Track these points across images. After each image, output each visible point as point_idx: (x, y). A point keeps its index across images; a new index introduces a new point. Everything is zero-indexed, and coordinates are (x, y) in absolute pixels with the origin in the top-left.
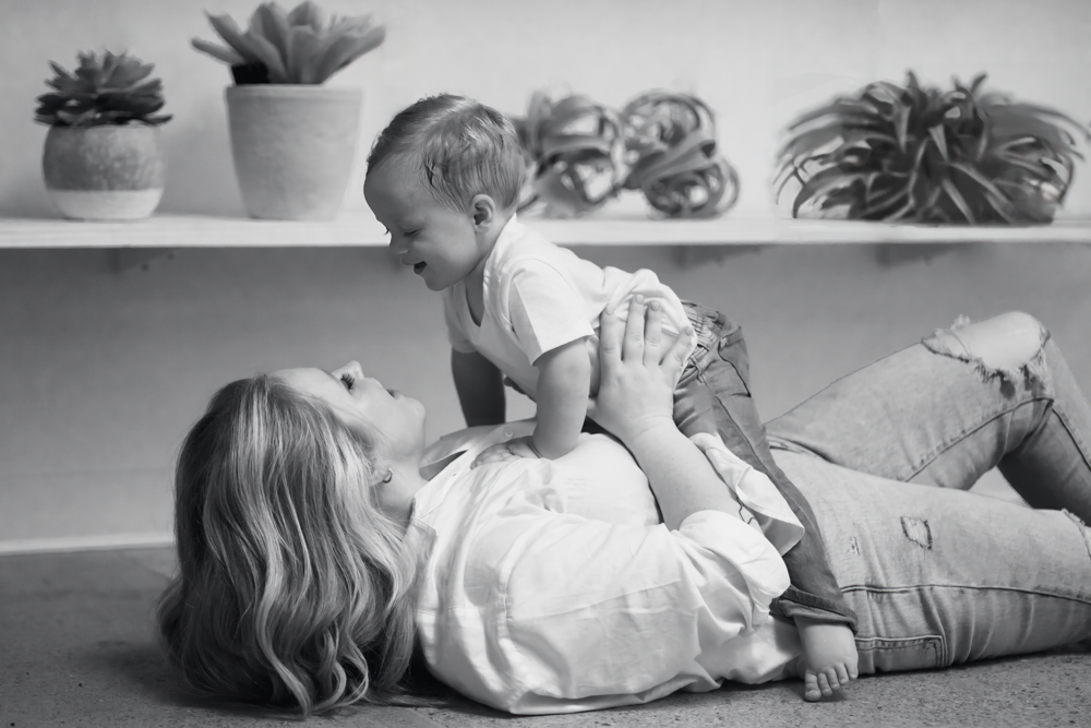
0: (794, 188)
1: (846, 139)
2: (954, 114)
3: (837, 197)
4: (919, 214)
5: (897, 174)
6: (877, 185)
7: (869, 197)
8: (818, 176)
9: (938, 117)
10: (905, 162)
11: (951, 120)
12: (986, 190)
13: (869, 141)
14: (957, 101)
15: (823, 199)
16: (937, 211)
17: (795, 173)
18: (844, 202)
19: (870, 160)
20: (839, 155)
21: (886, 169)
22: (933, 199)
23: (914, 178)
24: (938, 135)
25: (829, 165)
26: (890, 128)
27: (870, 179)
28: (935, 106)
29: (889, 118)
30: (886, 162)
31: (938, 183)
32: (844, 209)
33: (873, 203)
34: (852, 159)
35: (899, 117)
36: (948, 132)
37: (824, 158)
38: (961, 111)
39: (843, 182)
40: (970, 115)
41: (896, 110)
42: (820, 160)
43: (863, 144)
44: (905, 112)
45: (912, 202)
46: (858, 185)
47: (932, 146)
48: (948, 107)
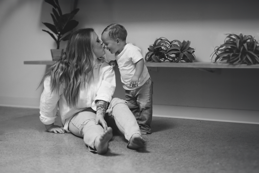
0: (215, 56)
1: (226, 46)
2: (249, 41)
3: (224, 58)
4: (241, 62)
5: (237, 53)
6: (233, 56)
7: (231, 58)
8: (221, 54)
9: (245, 41)
10: (238, 51)
11: (248, 42)
12: (256, 57)
13: (231, 46)
14: (249, 38)
15: (221, 59)
16: (245, 61)
17: (216, 53)
18: (226, 59)
19: (231, 50)
20: (225, 49)
22: (244, 59)
23: (240, 54)
24: (245, 45)
25: (222, 52)
26: (235, 44)
27: (231, 54)
28: (245, 39)
29: (235, 42)
30: (234, 51)
31: (245, 55)
32: (226, 61)
33: (232, 59)
34: (227, 50)
35: (237, 42)
36: (247, 44)
37: (222, 50)
38: (250, 40)
39: (226, 55)
40: (252, 41)
41: (237, 40)
42: (221, 51)
43: (230, 47)
44: (239, 40)
45: (240, 59)
46: (229, 55)
47: (244, 47)
48: (247, 40)
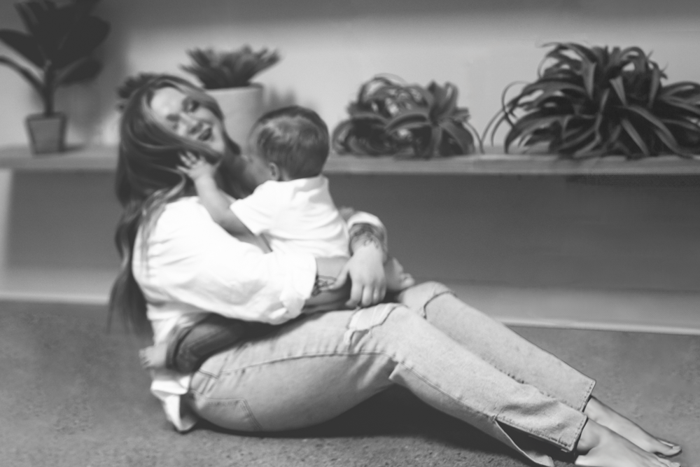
0: (505, 128)
1: (545, 90)
2: (630, 67)
3: (539, 135)
4: (604, 149)
5: (586, 117)
6: (571, 125)
7: (565, 135)
8: (526, 119)
9: (617, 71)
10: (592, 106)
11: (628, 73)
12: (657, 128)
13: (563, 91)
14: (631, 59)
15: (527, 138)
16: (618, 145)
17: (506, 117)
18: (545, 139)
19: (562, 106)
20: (541, 103)
21: (577, 112)
22: (615, 135)
23: (599, 119)
24: (617, 83)
25: (532, 111)
26: (580, 81)
27: (565, 121)
28: (616, 61)
29: (579, 73)
30: (577, 108)
31: (618, 122)
32: (544, 145)
33: (568, 139)
34: (550, 105)
35: (587, 72)
36: (625, 81)
37: (529, 105)
38: (636, 66)
39: (544, 124)
40: (642, 69)
41: (584, 66)
42: (525, 107)
43: (559, 94)
44: (592, 68)
45: (598, 138)
46: (556, 125)
47: (613, 92)
48: (625, 63)
